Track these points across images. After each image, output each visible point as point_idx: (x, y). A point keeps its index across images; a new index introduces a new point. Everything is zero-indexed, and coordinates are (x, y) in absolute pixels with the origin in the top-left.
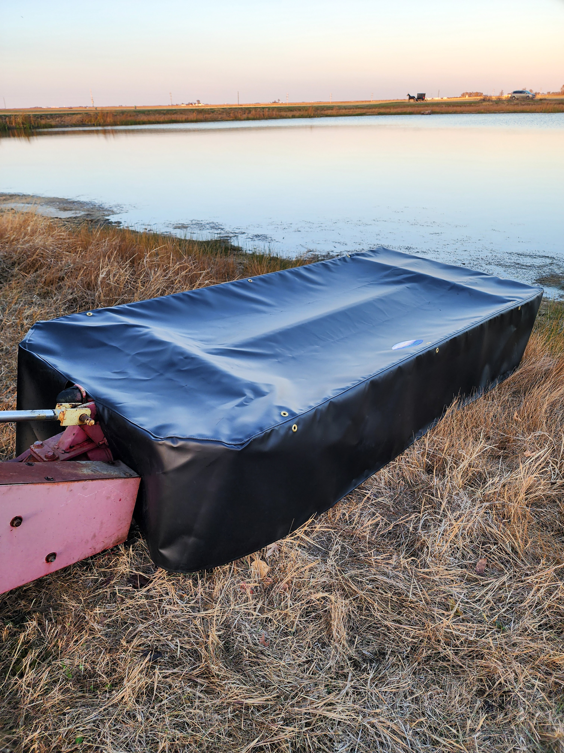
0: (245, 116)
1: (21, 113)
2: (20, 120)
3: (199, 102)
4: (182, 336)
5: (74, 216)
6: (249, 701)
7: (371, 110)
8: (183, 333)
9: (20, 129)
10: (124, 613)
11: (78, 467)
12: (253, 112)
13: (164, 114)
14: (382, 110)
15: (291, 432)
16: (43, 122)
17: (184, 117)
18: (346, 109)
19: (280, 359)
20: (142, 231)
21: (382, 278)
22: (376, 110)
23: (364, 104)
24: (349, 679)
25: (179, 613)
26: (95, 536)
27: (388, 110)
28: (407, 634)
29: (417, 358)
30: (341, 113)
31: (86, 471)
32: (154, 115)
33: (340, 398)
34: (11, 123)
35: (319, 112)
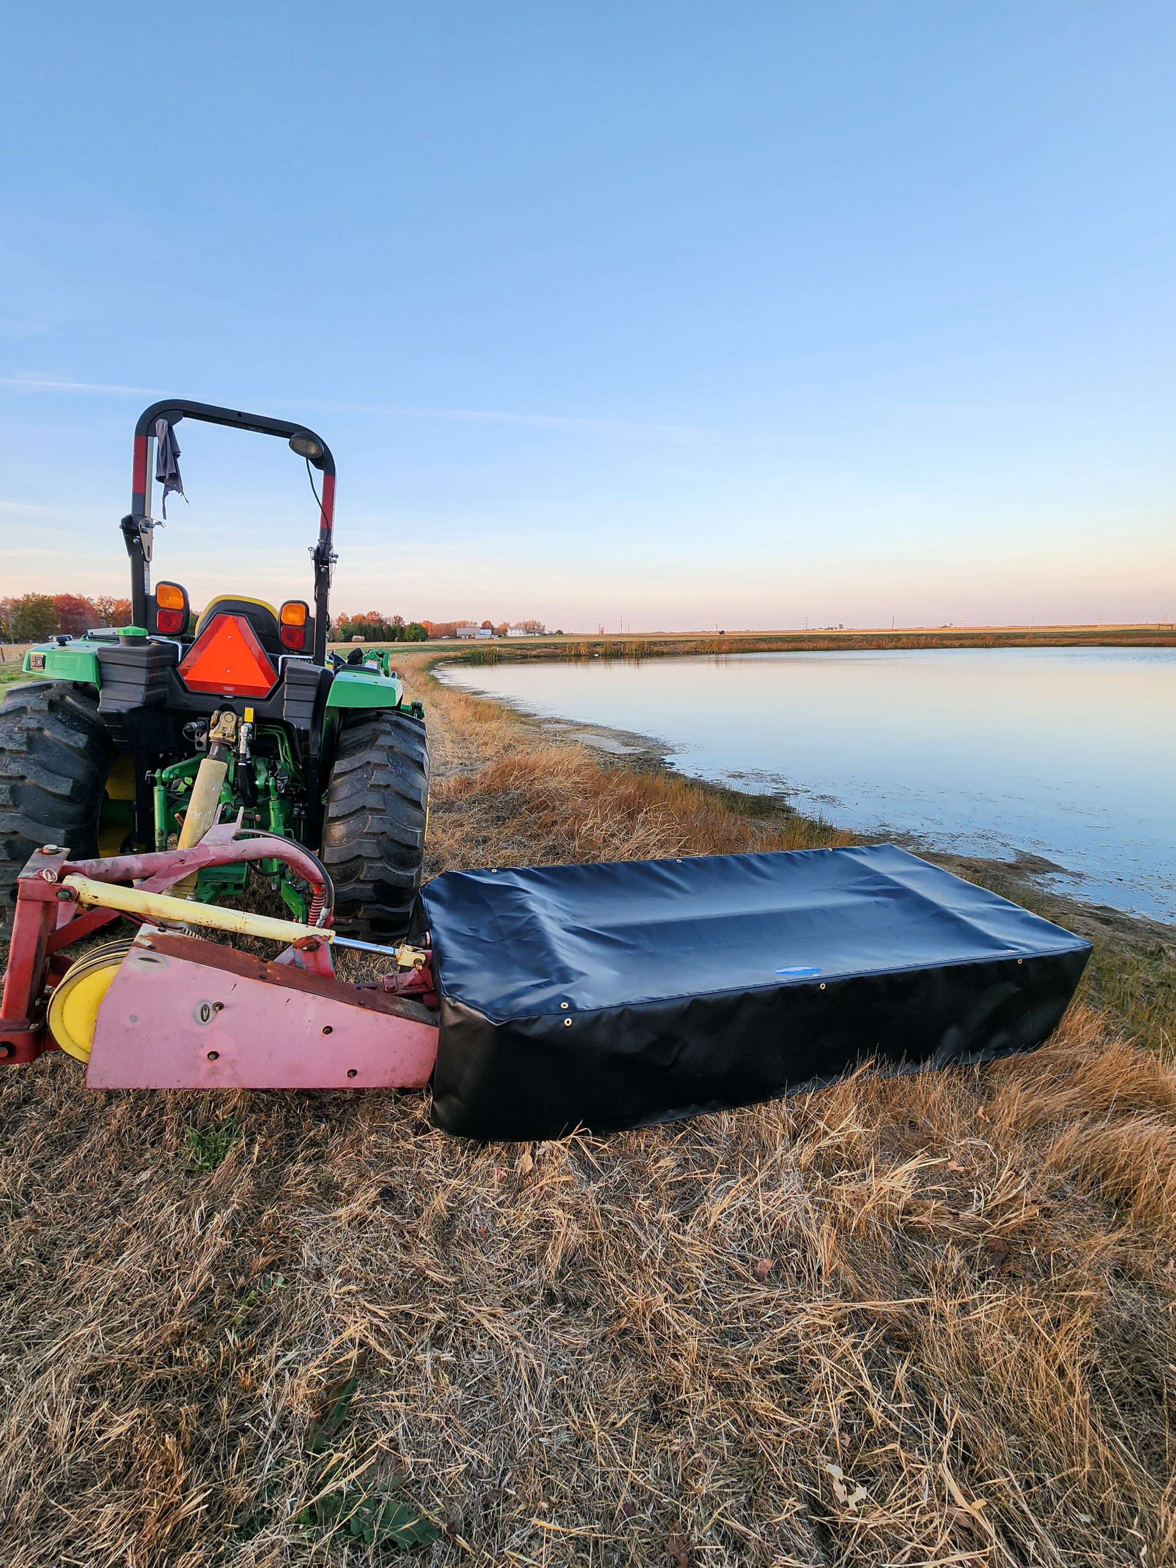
0: (892, 645)
1: (636, 639)
2: (633, 647)
3: (841, 627)
4: (557, 906)
5: (632, 752)
6: (431, 1274)
7: (1087, 640)
8: (564, 904)
9: (632, 655)
10: (393, 1151)
11: (398, 1003)
12: (904, 640)
13: (789, 642)
14: (1107, 640)
15: (562, 1025)
16: (656, 649)
17: (812, 645)
18: (1045, 638)
19: (635, 952)
20: (692, 776)
21: (855, 885)
22: (1098, 640)
23: (1083, 630)
24: (532, 1305)
25: (433, 1172)
26: (394, 1069)
27: (1118, 640)
28: (624, 1298)
29: (781, 988)
30: (1037, 643)
31: (399, 1008)
32: (777, 642)
33: (641, 1009)
34: (624, 649)
35: (1001, 640)
